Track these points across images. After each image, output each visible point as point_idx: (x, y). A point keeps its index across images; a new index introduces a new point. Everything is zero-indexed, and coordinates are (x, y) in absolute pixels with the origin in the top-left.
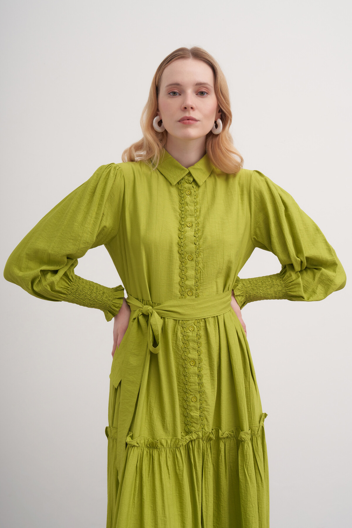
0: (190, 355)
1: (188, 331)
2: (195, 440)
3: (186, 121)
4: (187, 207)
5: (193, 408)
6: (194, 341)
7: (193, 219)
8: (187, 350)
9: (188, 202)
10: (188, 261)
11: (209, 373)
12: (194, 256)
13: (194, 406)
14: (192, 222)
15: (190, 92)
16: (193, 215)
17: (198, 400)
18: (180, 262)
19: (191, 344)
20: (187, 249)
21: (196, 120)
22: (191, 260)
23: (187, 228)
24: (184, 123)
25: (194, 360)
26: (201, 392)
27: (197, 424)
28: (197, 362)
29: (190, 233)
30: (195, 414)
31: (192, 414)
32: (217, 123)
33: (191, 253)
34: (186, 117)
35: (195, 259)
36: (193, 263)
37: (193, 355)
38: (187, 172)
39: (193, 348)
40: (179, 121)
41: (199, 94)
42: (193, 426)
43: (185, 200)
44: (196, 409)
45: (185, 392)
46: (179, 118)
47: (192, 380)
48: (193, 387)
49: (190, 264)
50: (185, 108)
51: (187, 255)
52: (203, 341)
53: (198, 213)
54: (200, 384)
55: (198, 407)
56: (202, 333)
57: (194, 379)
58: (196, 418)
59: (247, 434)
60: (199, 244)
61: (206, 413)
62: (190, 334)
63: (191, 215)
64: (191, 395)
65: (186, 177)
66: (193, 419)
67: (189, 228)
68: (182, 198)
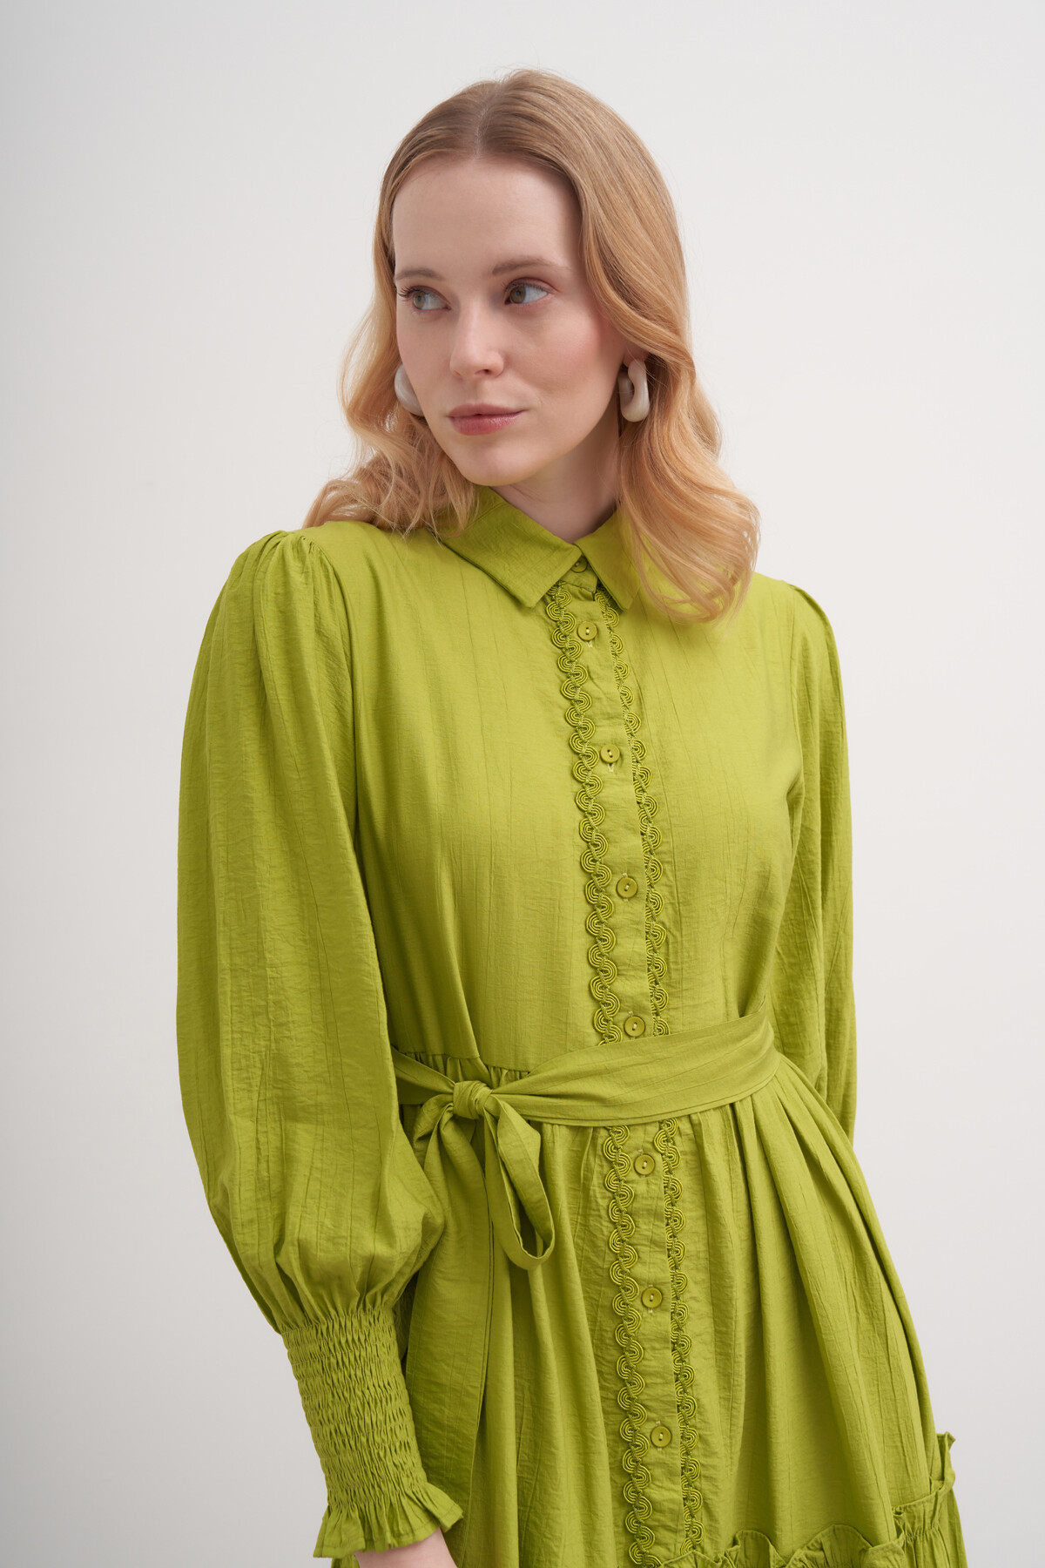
0: (640, 1270)
1: (633, 1176)
4: (589, 686)
5: (658, 1472)
6: (656, 1215)
7: (622, 732)
8: (630, 1252)
9: (594, 667)
10: (617, 899)
11: (711, 1330)
12: (642, 881)
13: (662, 1464)
14: (617, 743)
16: (617, 716)
17: (677, 1439)
18: (588, 908)
19: (645, 1227)
20: (613, 852)
22: (629, 899)
23: (602, 769)
25: (656, 1287)
26: (686, 1408)
27: (675, 1531)
28: (670, 1294)
29: (617, 789)
30: (666, 1493)
31: (655, 1493)
33: (631, 869)
35: (644, 890)
36: (639, 908)
37: (652, 1267)
38: (576, 556)
39: (653, 1242)
42: (658, 1543)
43: (581, 660)
44: (671, 1474)
45: (626, 1413)
47: (653, 1363)
48: (659, 1391)
49: (626, 913)
51: (616, 879)
52: (690, 1211)
53: (634, 708)
54: (683, 1377)
55: (679, 1464)
56: (684, 1178)
57: (660, 1360)
58: (672, 1511)
59: (894, 1552)
60: (654, 831)
61: (704, 1485)
62: (641, 1188)
63: (610, 717)
64: (649, 1420)
65: (572, 577)
66: (658, 1516)
67: (611, 769)
68: (565, 655)
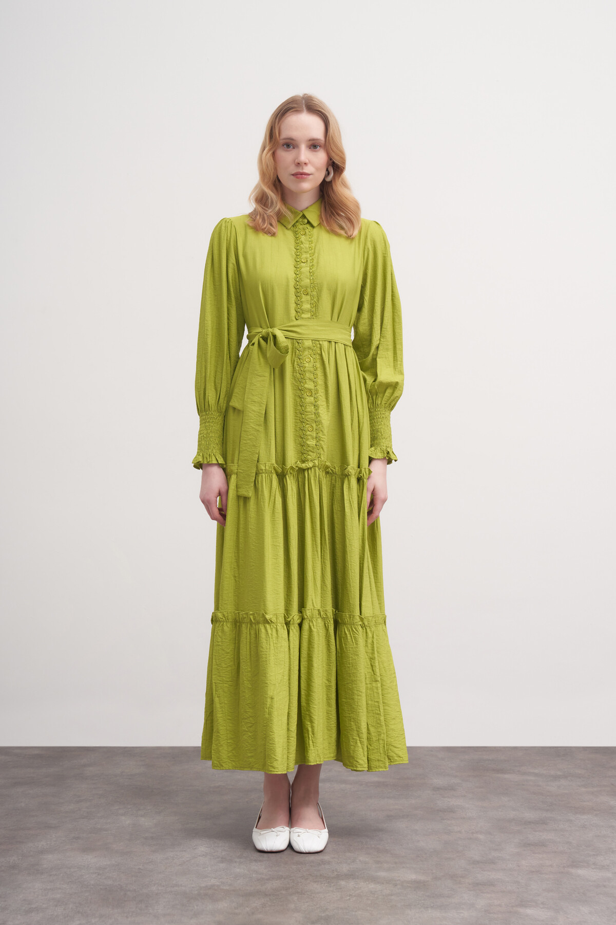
0: (306, 386)
1: (305, 362)
2: (311, 468)
3: (300, 176)
4: (302, 245)
5: (309, 437)
6: (311, 372)
7: (308, 255)
8: (304, 381)
9: (303, 241)
10: (303, 295)
11: (326, 405)
12: (309, 290)
13: (310, 435)
14: (306, 258)
15: (303, 147)
16: (308, 252)
17: (314, 429)
18: (295, 297)
19: (308, 375)
20: (303, 283)
21: (309, 175)
22: (306, 295)
23: (302, 264)
24: (297, 178)
25: (310, 390)
26: (318, 422)
27: (313, 452)
28: (313, 393)
29: (305, 269)
30: (312, 443)
31: (308, 442)
32: (329, 170)
33: (306, 287)
34: (300, 172)
35: (310, 293)
36: (308, 297)
37: (309, 385)
38: (301, 214)
39: (310, 379)
40: (293, 175)
41: (312, 147)
42: (309, 455)
43: (300, 240)
44: (313, 438)
45: (302, 422)
46: (293, 173)
47: (309, 409)
48: (310, 416)
49: (305, 299)
50: (299, 164)
51: (303, 290)
52: (319, 373)
53: (313, 251)
54: (317, 414)
55: (315, 435)
56: (318, 365)
57: (311, 409)
58: (312, 447)
60: (313, 278)
61: (322, 442)
62: (307, 365)
63: (306, 252)
64: (307, 424)
65: (301, 220)
66: (309, 448)
67: (304, 264)
68: (297, 238)
